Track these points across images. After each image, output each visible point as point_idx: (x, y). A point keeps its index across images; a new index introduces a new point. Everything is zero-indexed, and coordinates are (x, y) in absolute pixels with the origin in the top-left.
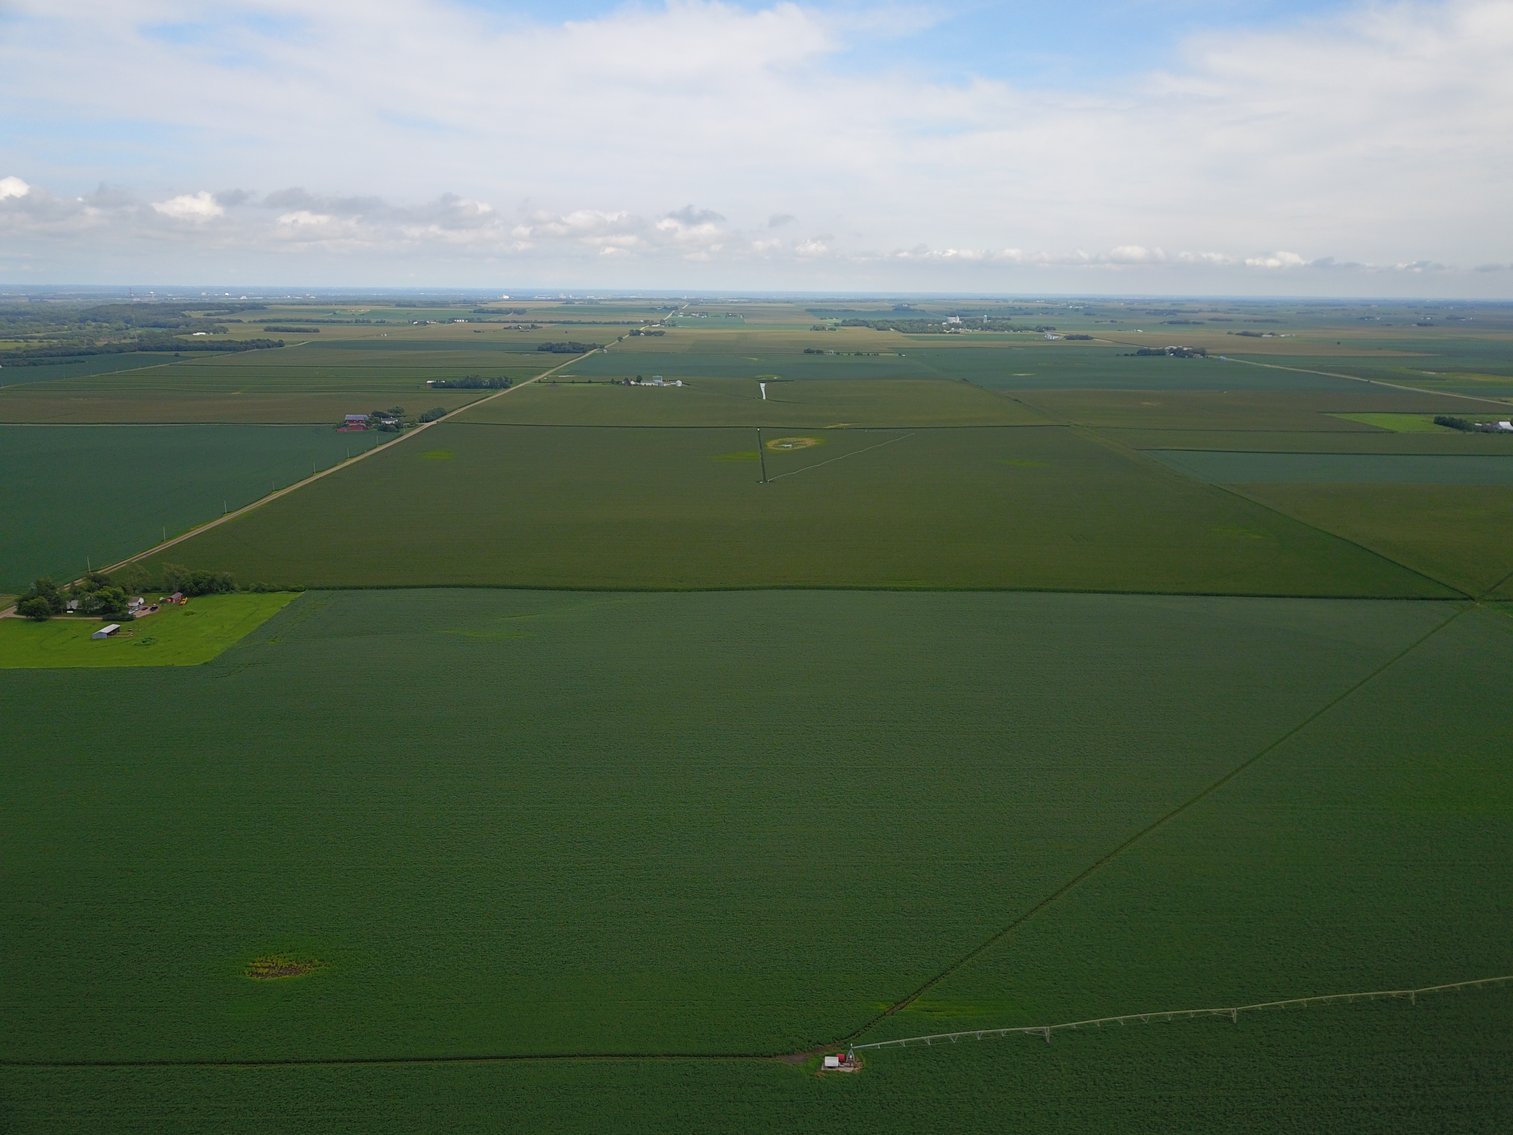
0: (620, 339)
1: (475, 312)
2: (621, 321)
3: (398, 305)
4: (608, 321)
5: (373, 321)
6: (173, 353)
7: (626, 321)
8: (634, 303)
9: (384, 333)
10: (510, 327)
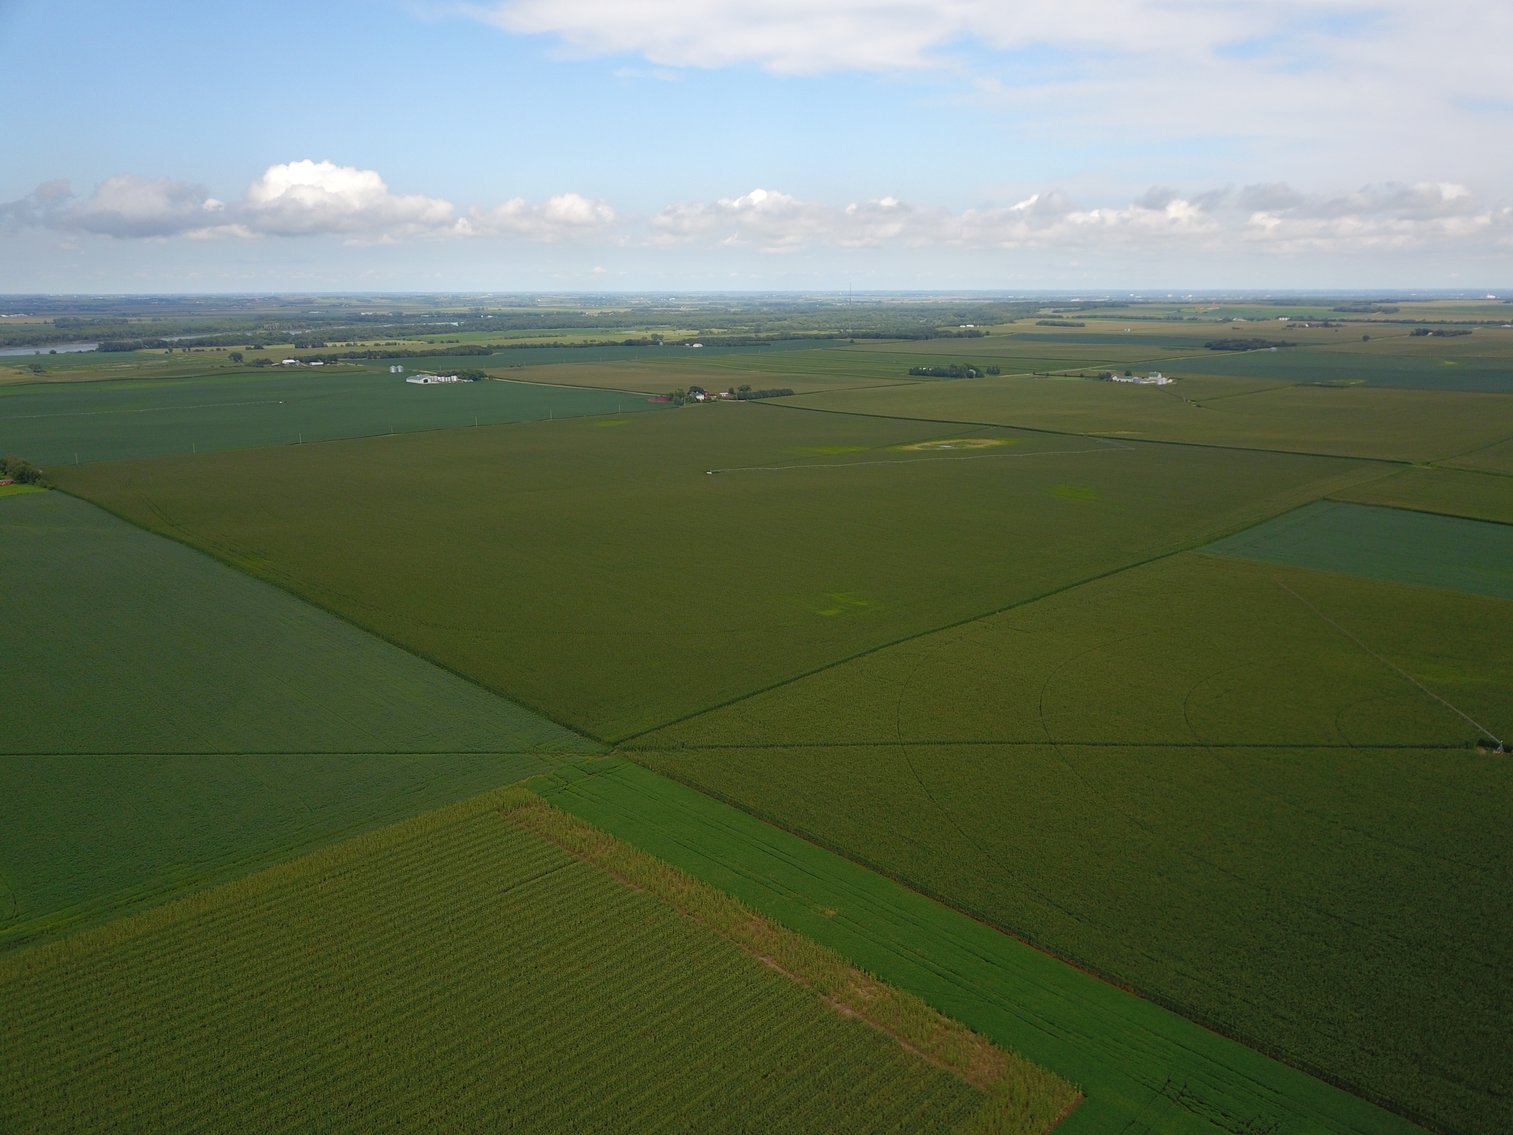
1: (1335, 310)
2: (1479, 320)
4: (1461, 320)
5: (1186, 318)
6: (849, 340)
9: (1128, 328)
10: (1294, 325)
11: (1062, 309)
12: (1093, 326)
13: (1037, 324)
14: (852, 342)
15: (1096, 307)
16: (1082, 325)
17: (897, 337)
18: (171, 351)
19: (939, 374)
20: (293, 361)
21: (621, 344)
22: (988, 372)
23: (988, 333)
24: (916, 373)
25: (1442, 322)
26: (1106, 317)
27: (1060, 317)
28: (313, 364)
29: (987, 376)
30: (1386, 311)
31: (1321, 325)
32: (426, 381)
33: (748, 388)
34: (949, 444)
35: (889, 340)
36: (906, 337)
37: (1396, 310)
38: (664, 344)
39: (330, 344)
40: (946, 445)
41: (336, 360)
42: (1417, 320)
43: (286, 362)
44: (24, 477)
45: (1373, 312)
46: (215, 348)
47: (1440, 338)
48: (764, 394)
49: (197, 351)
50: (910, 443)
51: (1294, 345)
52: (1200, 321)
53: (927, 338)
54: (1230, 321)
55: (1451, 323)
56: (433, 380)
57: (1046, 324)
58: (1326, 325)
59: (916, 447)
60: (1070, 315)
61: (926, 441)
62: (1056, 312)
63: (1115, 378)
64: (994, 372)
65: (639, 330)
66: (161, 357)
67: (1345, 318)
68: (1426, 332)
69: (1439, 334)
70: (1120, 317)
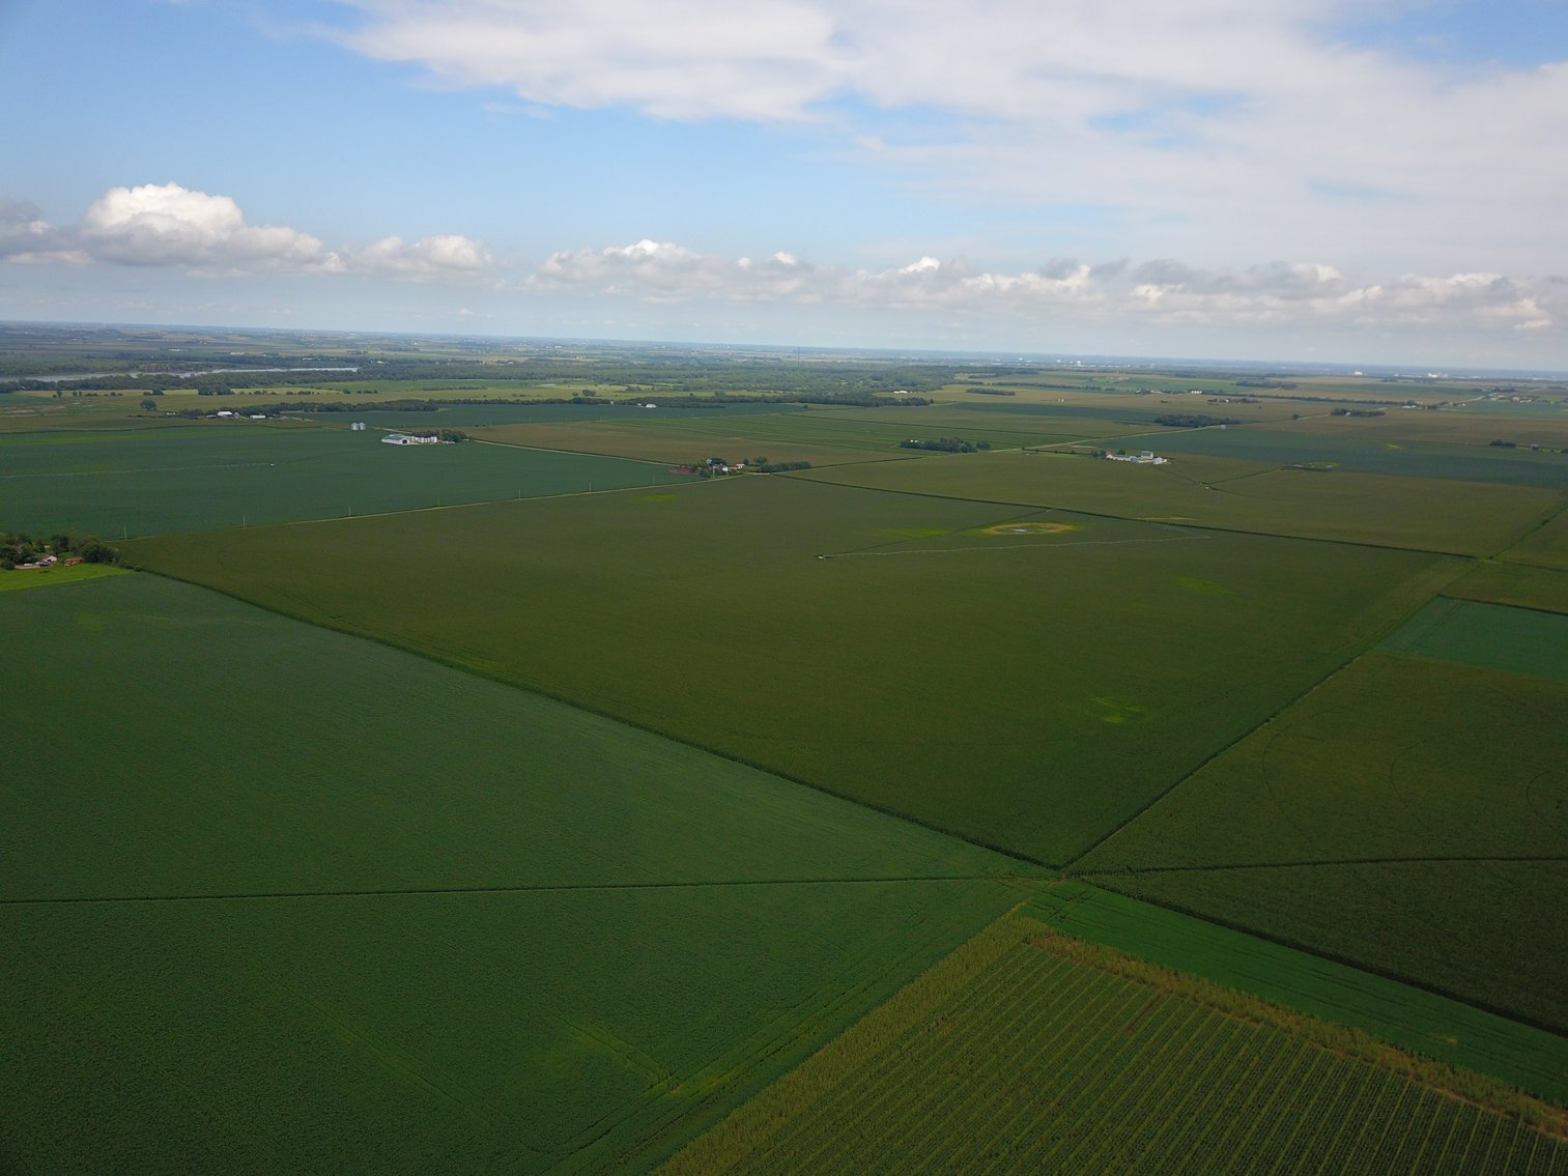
0: (1296, 417)
1: (1238, 384)
2: (1378, 400)
3: (1177, 376)
4: (1362, 399)
5: (1104, 388)
7: (1384, 401)
8: (1475, 383)
9: (1061, 398)
10: (1215, 400)
11: (976, 375)
12: (1024, 396)
13: (968, 391)
14: (806, 407)
15: (1009, 374)
16: (1013, 394)
17: (847, 404)
18: (60, 394)
19: (931, 447)
20: (229, 413)
21: (569, 402)
22: (979, 446)
23: (932, 401)
24: (907, 445)
25: (1345, 401)
26: (1026, 385)
27: (981, 384)
28: (254, 417)
29: (980, 451)
30: (1286, 387)
31: (1240, 401)
32: (405, 442)
33: (765, 460)
34: (1022, 528)
35: (836, 406)
36: (857, 404)
37: (1293, 386)
38: (615, 403)
39: (236, 391)
40: (1020, 530)
41: (278, 413)
42: (1323, 398)
43: (221, 414)
44: (96, 556)
45: (1274, 387)
46: (109, 392)
47: (1359, 418)
48: (784, 467)
49: (89, 395)
50: (984, 527)
51: (1238, 423)
52: (1119, 392)
53: (877, 406)
54: (1148, 392)
55: (1352, 402)
56: (412, 440)
57: (977, 391)
58: (1244, 401)
59: (992, 531)
60: (991, 381)
61: (999, 523)
62: (972, 377)
63: (1110, 456)
64: (985, 446)
65: (559, 384)
66: (46, 401)
67: (1255, 394)
68: (1345, 412)
69: (1356, 414)
70: (1040, 386)
